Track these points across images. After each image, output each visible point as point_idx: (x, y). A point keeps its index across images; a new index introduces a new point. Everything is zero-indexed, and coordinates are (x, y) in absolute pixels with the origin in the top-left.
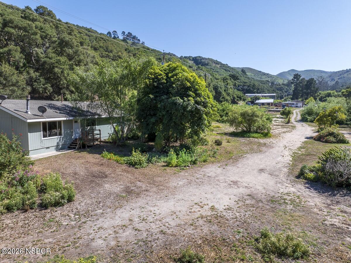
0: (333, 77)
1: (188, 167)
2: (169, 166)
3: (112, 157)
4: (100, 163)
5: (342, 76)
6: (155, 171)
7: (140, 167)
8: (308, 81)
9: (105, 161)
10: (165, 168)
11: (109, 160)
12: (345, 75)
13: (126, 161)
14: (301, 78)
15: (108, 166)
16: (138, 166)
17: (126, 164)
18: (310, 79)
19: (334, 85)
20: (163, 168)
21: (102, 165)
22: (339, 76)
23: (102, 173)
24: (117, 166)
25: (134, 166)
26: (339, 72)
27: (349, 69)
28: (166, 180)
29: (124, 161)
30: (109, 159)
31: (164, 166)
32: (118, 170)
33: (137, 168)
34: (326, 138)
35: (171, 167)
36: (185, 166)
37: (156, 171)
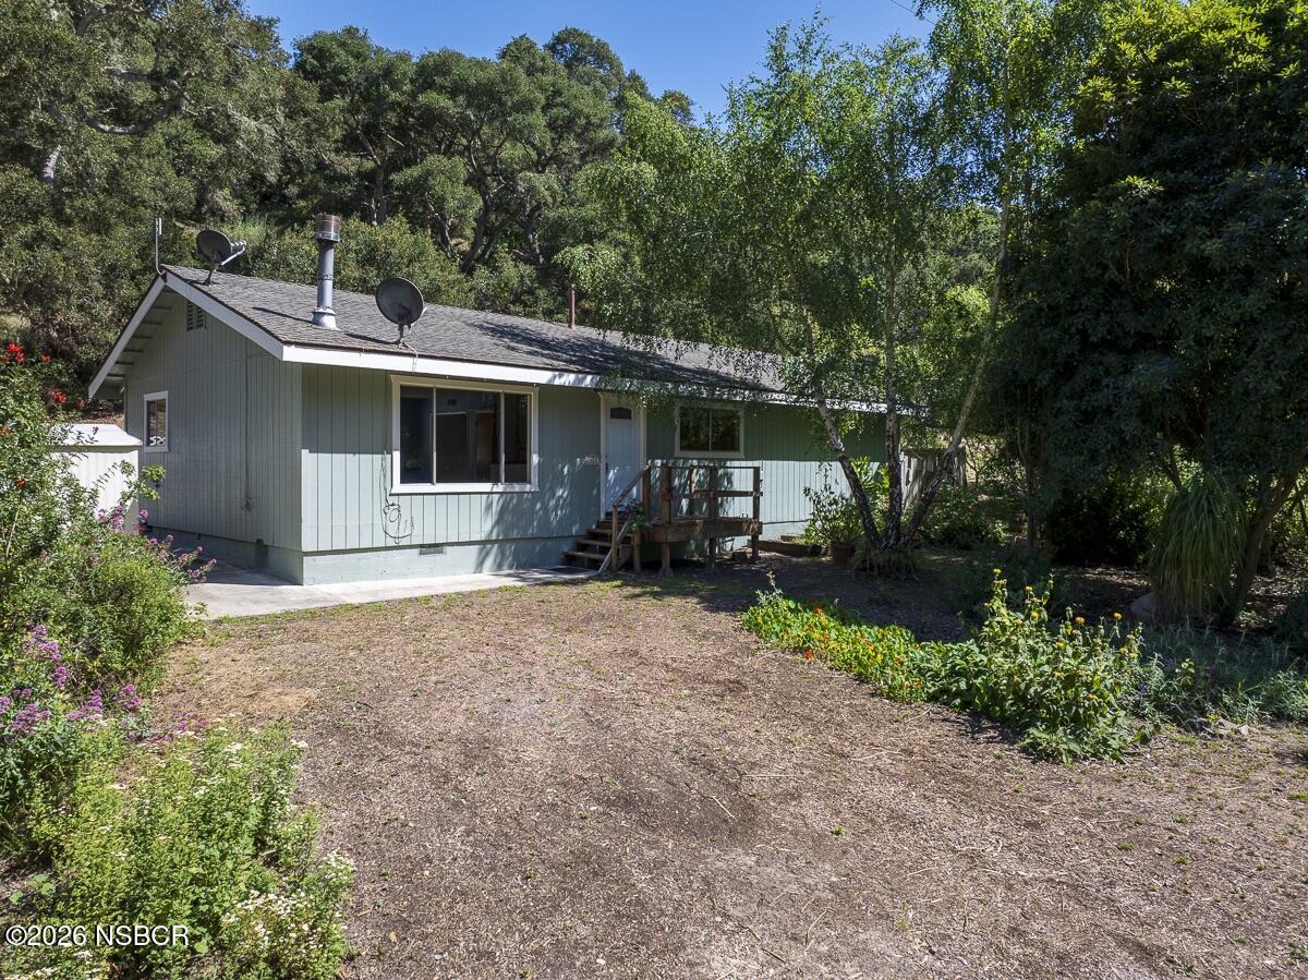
3: (816, 635)
4: (723, 675)
7: (1074, 746)
9: (768, 660)
11: (799, 657)
13: (936, 676)
15: (782, 704)
16: (1060, 739)
17: (933, 698)
21: (735, 687)
23: (710, 768)
24: (859, 713)
25: (1021, 731)
29: (921, 672)
30: (795, 651)
32: (864, 757)
33: (1051, 756)
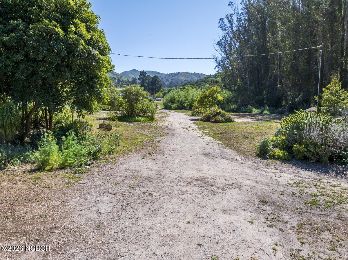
0: (167, 78)
1: (88, 167)
2: (44, 170)
5: (174, 77)
6: (11, 188)
8: (153, 78)
10: (35, 175)
12: (176, 77)
14: (146, 75)
18: (154, 76)
19: (169, 84)
20: (31, 176)
22: (171, 78)
26: (171, 74)
27: (179, 72)
28: (56, 206)
31: (32, 171)
34: (215, 118)
35: (49, 170)
36: (81, 165)
37: (14, 186)
